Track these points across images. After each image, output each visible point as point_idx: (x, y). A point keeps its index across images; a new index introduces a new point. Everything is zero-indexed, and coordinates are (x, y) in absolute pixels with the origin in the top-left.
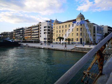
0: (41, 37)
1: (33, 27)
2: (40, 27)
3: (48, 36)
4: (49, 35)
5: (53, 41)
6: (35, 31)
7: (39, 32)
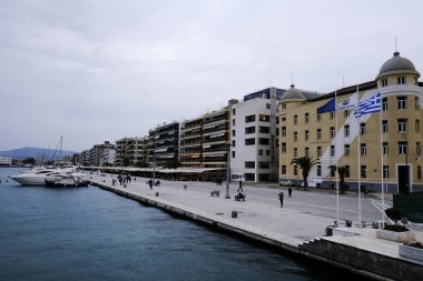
0: (234, 156)
1: (208, 119)
2: (232, 117)
3: (261, 152)
4: (265, 148)
5: (281, 176)
6: (213, 135)
7: (226, 137)
